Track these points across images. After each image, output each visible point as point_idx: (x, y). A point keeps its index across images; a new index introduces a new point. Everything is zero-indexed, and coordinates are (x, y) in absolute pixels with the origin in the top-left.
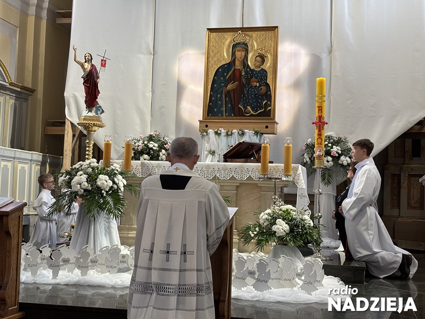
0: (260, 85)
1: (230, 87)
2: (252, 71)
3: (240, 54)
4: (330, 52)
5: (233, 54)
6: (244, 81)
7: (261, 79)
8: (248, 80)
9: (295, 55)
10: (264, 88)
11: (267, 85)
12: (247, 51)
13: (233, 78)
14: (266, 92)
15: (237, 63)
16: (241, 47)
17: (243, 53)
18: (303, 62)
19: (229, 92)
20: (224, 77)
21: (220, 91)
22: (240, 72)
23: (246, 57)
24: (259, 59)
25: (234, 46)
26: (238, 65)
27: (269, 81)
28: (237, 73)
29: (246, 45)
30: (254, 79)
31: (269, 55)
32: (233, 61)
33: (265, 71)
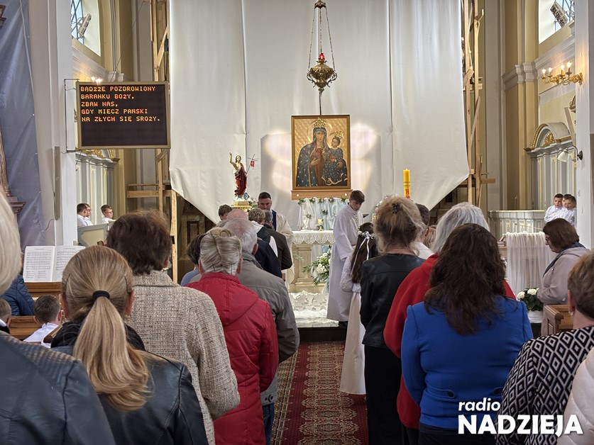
0: (338, 161)
1: (313, 163)
2: (331, 150)
3: (320, 137)
5: (314, 136)
6: (324, 158)
7: (338, 156)
8: (328, 157)
10: (340, 163)
11: (344, 161)
12: (325, 134)
13: (315, 156)
14: (343, 167)
15: (318, 143)
16: (321, 130)
17: (323, 136)
19: (313, 166)
20: (308, 155)
21: (305, 166)
22: (321, 152)
23: (325, 139)
24: (335, 140)
25: (315, 130)
26: (319, 145)
27: (345, 158)
28: (318, 152)
29: (324, 129)
30: (332, 157)
31: (343, 137)
32: (314, 143)
33: (341, 151)
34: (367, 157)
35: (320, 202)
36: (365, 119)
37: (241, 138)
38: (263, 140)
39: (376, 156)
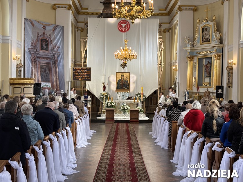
1: (121, 83)
4: (140, 76)
8: (124, 82)
9: (134, 77)
10: (127, 84)
18: (135, 78)
19: (121, 84)
21: (119, 84)
25: (122, 76)
26: (122, 79)
27: (129, 83)
28: (122, 81)
31: (128, 78)
32: (121, 79)
33: (127, 81)
34: (134, 83)
35: (122, 93)
36: (134, 73)
37: (103, 77)
38: (109, 78)
39: (136, 82)
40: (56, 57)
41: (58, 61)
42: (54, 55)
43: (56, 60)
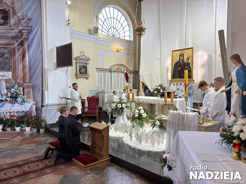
0: (188, 68)
2: (185, 63)
3: (181, 58)
4: (216, 53)
5: (180, 58)
6: (183, 66)
7: (188, 66)
8: (184, 66)
11: (190, 67)
12: (184, 57)
13: (180, 66)
14: (190, 70)
15: (181, 61)
16: (182, 55)
17: (183, 57)
19: (178, 70)
20: (177, 66)
21: (176, 70)
22: (182, 64)
23: (183, 59)
24: (187, 59)
25: (180, 56)
26: (181, 62)
28: (181, 64)
29: (183, 55)
30: (186, 66)
31: (190, 57)
32: (180, 60)
33: (189, 63)
34: (203, 66)
35: (176, 85)
37: (159, 62)
40: (26, 34)
41: (30, 40)
42: (20, 31)
43: (24, 39)
